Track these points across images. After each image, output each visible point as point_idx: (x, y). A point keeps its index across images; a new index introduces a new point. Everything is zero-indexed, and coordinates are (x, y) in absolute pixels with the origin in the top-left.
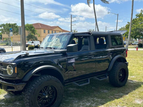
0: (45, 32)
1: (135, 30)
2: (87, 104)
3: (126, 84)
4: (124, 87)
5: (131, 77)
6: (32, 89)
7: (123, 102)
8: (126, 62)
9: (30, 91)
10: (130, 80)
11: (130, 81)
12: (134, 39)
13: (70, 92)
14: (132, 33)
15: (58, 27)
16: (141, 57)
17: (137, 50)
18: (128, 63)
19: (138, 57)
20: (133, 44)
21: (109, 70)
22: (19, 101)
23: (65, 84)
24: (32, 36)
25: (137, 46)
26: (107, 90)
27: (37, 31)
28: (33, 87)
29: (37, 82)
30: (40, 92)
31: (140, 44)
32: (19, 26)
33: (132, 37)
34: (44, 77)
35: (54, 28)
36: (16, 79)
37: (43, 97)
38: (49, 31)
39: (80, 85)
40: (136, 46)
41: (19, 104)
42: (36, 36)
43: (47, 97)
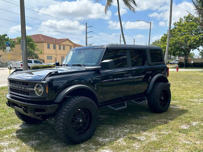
0: (49, 47)
1: (174, 44)
2: (125, 131)
3: (168, 109)
4: (166, 112)
5: (174, 102)
6: (66, 111)
7: (167, 127)
8: (168, 82)
9: (64, 113)
10: (173, 105)
11: (172, 107)
12: (172, 57)
13: (102, 119)
14: (170, 48)
15: (68, 40)
16: (184, 79)
17: (177, 71)
18: (170, 84)
19: (179, 79)
20: (171, 64)
21: (148, 92)
22: (41, 130)
23: (100, 108)
24: (31, 52)
25: (177, 66)
26: (147, 116)
27: (38, 46)
28: (67, 108)
29: (70, 103)
30: (74, 116)
31: (181, 62)
32: (11, 39)
33: (171, 54)
34: (77, 98)
35: (62, 42)
36: (46, 100)
37: (76, 121)
38: (54, 46)
39: (117, 109)
40: (175, 66)
41: (42, 133)
42: (36, 52)
43: (81, 121)
